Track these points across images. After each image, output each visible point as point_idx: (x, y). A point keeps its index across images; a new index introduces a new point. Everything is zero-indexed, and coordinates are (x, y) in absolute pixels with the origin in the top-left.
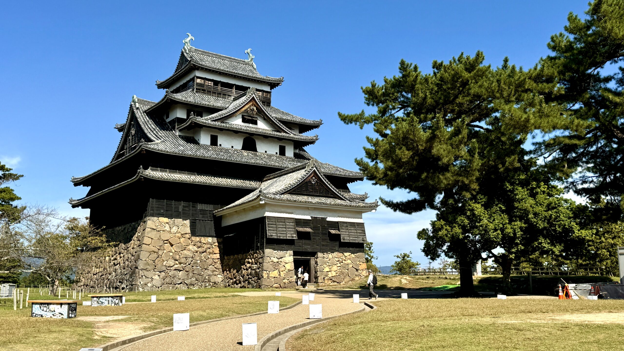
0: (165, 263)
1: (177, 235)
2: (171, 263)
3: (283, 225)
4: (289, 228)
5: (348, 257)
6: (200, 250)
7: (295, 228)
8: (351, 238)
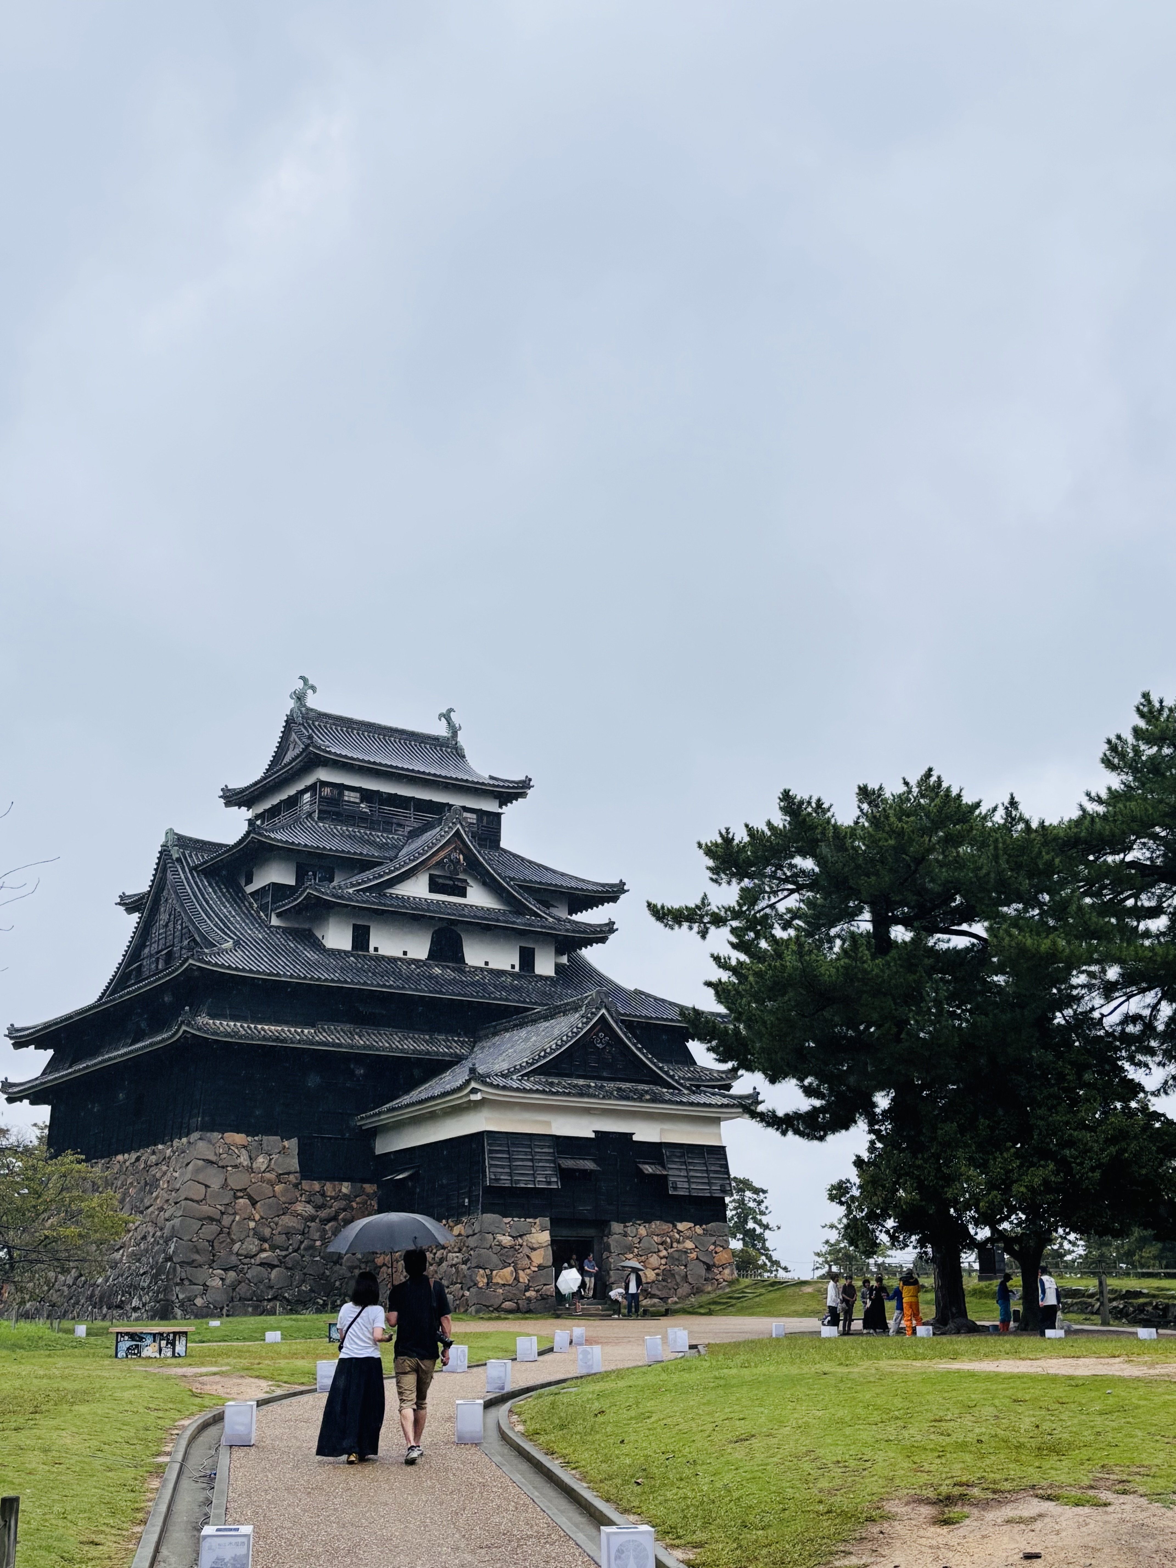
0: (236, 1247)
1: (267, 1175)
2: (252, 1245)
3: (526, 1153)
4: (540, 1161)
5: (688, 1233)
6: (324, 1214)
7: (554, 1162)
8: (694, 1186)
